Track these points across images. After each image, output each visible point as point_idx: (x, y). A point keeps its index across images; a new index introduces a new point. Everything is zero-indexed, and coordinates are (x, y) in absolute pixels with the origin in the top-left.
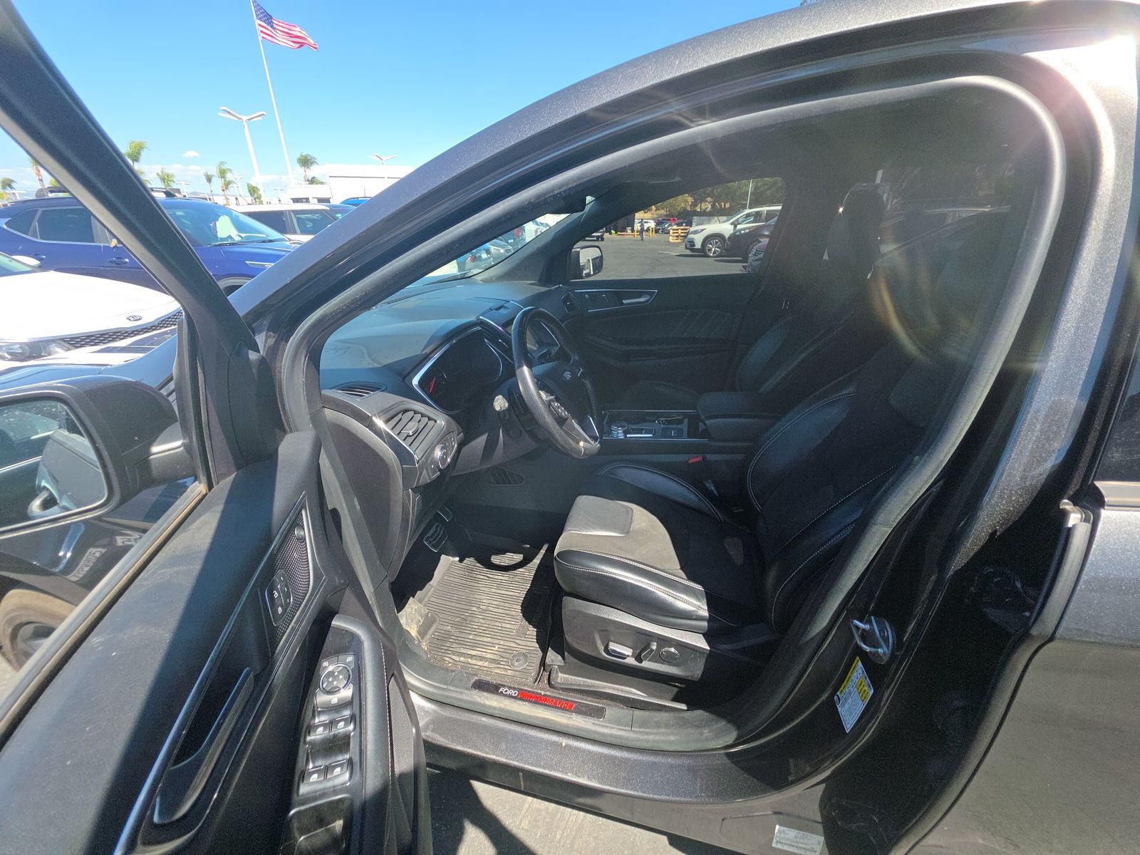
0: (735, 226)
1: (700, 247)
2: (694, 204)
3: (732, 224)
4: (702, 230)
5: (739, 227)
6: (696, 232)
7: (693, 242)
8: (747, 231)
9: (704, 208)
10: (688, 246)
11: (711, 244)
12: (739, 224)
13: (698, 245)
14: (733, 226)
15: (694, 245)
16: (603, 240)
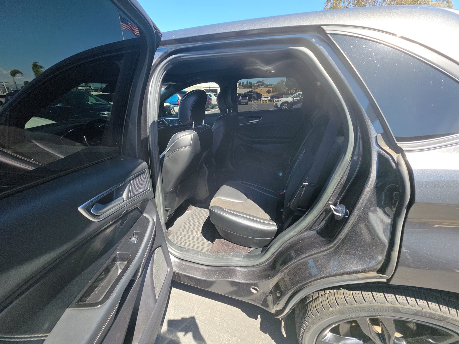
0: (293, 99)
1: (279, 107)
2: (288, 90)
3: (292, 98)
4: (281, 100)
5: (295, 99)
6: (278, 101)
7: (277, 105)
8: (296, 100)
9: (292, 91)
10: (275, 106)
11: (284, 106)
12: (295, 98)
13: (279, 106)
14: (292, 99)
15: (278, 106)
16: (247, 104)
